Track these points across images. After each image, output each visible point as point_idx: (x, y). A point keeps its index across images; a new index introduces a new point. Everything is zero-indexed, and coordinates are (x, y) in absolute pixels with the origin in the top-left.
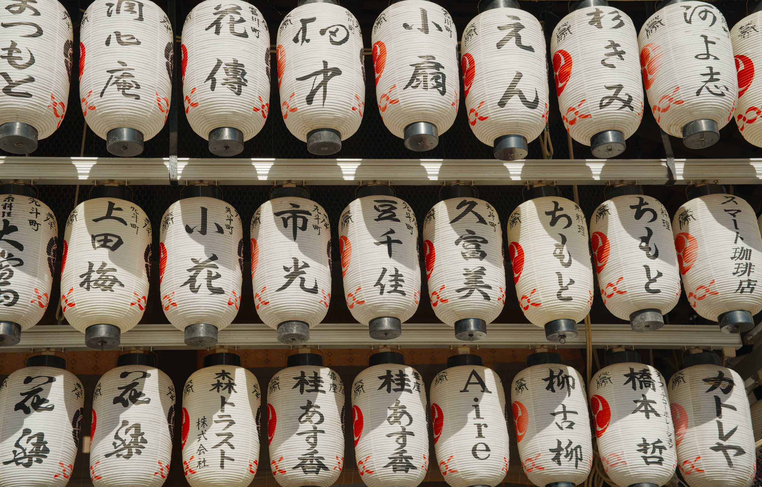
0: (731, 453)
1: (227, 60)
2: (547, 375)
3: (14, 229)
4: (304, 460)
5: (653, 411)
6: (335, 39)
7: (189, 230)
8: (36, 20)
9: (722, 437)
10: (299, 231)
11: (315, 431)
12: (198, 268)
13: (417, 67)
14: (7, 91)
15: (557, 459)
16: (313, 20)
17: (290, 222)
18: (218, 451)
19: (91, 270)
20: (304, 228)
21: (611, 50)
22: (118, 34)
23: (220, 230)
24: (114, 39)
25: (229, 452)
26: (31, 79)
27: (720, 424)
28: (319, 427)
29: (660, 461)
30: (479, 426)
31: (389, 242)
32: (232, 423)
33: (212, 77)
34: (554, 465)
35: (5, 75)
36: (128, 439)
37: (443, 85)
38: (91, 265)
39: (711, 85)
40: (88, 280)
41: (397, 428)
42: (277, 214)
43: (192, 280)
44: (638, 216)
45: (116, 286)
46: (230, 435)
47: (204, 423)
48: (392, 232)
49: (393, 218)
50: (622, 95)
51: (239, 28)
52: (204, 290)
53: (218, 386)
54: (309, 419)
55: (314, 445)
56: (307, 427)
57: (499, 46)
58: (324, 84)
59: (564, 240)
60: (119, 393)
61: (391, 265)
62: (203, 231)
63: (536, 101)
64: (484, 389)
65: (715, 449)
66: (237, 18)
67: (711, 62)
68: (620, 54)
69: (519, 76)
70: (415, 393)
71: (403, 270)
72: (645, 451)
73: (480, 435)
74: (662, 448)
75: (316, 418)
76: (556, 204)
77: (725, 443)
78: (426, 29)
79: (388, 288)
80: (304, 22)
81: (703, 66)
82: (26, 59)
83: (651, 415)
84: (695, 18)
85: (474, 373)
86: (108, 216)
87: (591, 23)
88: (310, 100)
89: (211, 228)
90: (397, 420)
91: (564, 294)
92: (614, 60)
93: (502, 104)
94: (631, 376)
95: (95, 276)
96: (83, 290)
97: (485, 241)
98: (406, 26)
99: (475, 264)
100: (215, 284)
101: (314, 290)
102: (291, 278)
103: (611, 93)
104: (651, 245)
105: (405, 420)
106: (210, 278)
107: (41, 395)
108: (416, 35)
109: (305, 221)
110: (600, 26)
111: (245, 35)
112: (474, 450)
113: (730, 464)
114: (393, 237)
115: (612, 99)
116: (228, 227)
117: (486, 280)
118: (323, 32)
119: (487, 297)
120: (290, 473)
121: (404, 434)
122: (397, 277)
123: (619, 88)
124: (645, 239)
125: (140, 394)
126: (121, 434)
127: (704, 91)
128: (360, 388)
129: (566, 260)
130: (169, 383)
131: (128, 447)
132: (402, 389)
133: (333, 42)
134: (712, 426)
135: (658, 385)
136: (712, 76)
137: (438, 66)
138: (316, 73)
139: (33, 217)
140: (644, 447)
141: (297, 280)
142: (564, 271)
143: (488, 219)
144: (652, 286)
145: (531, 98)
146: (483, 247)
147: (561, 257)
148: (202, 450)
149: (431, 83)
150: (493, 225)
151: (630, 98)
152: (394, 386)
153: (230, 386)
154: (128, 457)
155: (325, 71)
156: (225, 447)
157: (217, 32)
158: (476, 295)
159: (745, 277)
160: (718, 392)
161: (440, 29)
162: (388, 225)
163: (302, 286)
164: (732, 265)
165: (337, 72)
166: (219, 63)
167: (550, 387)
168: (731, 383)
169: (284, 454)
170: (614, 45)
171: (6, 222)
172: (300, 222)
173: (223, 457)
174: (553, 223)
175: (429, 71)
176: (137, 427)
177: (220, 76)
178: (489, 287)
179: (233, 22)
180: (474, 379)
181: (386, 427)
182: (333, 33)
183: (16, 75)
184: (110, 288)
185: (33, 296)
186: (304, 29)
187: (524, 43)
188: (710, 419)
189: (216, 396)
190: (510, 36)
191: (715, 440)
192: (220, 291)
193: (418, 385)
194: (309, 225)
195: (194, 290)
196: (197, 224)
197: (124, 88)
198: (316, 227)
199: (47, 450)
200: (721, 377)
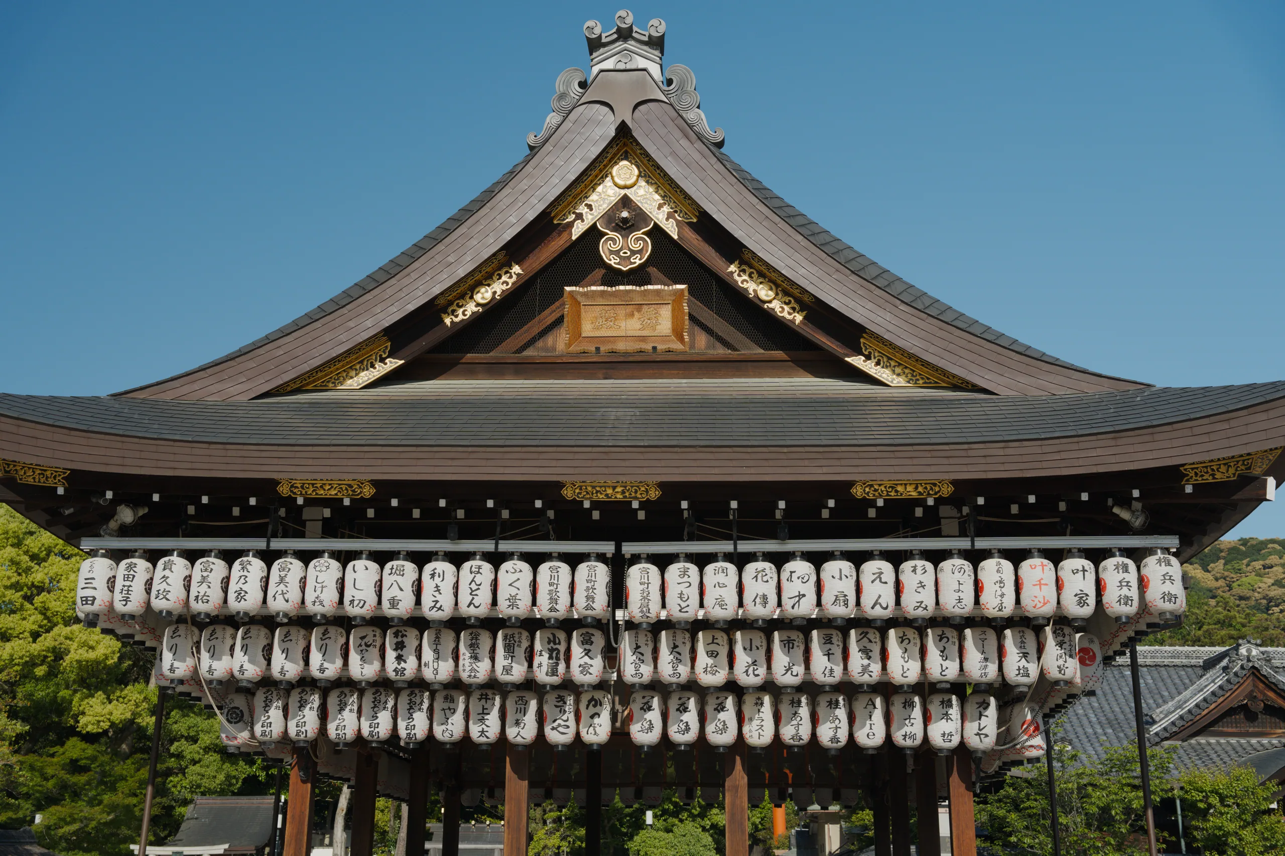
0: (982, 736)
1: (761, 594)
2: (904, 701)
3: (677, 646)
4: (793, 737)
5: (950, 719)
6: (804, 581)
7: (745, 649)
8: (689, 580)
9: (980, 730)
10: (791, 650)
11: (798, 724)
12: (749, 666)
13: (837, 596)
14: (680, 611)
15: (905, 739)
16: (795, 572)
17: (787, 645)
18: (757, 732)
19: (707, 667)
20: (793, 648)
21: (920, 585)
22: (719, 583)
23: (758, 648)
24: (717, 585)
25: (762, 733)
26: (688, 606)
27: (980, 724)
28: (800, 723)
29: (950, 741)
30: (871, 724)
31: (828, 655)
32: (763, 720)
33: (754, 600)
34: (903, 742)
35: (679, 605)
36: (721, 727)
37: (847, 604)
38: (707, 664)
39: (959, 604)
40: (706, 671)
41: (833, 725)
42: (782, 641)
43: (747, 671)
44: (940, 640)
45: (717, 673)
46: (762, 726)
47: (751, 719)
48: (830, 649)
49: (831, 643)
50: (923, 605)
51: (765, 579)
52: (752, 675)
53: (756, 704)
54: (796, 719)
55: (798, 730)
56: (794, 722)
57: (873, 582)
58: (798, 601)
59: (906, 650)
60: (716, 706)
61: (829, 665)
62: (751, 650)
63: (887, 606)
64: (875, 707)
65: (976, 735)
66: (764, 574)
67: (960, 594)
68: (923, 587)
69: (880, 596)
70: (843, 709)
71: (834, 667)
72: (944, 736)
73: (871, 729)
74: (951, 736)
75: (799, 719)
76: (904, 633)
77: (980, 732)
78: (841, 579)
79: (827, 675)
80: (791, 572)
81: (956, 596)
82: (686, 598)
83: (949, 721)
84: (956, 572)
85: (870, 699)
86: (713, 643)
87: (912, 571)
88: (793, 607)
89: (754, 647)
90: (834, 722)
91: (905, 675)
92: (920, 590)
93: (873, 608)
94: (942, 702)
95: (709, 669)
96: (704, 674)
97: (871, 651)
98: (833, 577)
99: (866, 662)
100: (756, 672)
101: (797, 675)
102: (787, 671)
103: (918, 604)
104: (944, 654)
105: (837, 721)
106: (754, 670)
107: (686, 705)
108: (837, 580)
109: (793, 644)
110: (916, 574)
111: (767, 581)
112: (868, 735)
113: (981, 741)
114: (830, 652)
115: (918, 607)
116: (761, 646)
117: (870, 669)
118: (798, 578)
119: (871, 676)
120: (787, 741)
121: (837, 728)
122: (831, 670)
123: (922, 602)
124: (942, 652)
125: (725, 707)
126: (718, 724)
127: (956, 607)
128: (818, 704)
129: (906, 660)
130: (736, 699)
131: (721, 730)
132: (837, 708)
133: (803, 582)
134: (976, 724)
135: (954, 706)
136: (960, 600)
137: (845, 596)
138: (796, 597)
139: (683, 640)
140: (944, 735)
141: (790, 672)
142: (905, 664)
143: (873, 640)
144: (943, 673)
145: (885, 606)
146: (870, 654)
147: (904, 658)
148: (750, 731)
149: (842, 604)
150: (876, 642)
151: (927, 606)
152: (833, 706)
153: (762, 704)
154: (721, 734)
155: (799, 596)
156: (760, 731)
157: (756, 581)
158: (866, 676)
159: (983, 671)
160: (981, 709)
161: (847, 577)
162: (829, 646)
163: (792, 674)
164: (979, 665)
165: (804, 595)
166: (757, 595)
167: (904, 707)
168: (989, 705)
169: (785, 733)
170: (921, 582)
171: (674, 644)
172: (791, 645)
173: (759, 735)
174: (902, 642)
175: (841, 598)
176: (724, 722)
177: (758, 600)
178: (872, 672)
179: (763, 576)
180: (870, 703)
181: (828, 725)
182: (803, 578)
183: (683, 605)
184: (714, 674)
185: (686, 674)
186: (791, 576)
187: (883, 581)
188: (976, 721)
189: (756, 708)
190: (877, 578)
191: (976, 731)
192: (758, 675)
193: (844, 704)
194: (795, 646)
195: (748, 676)
196: (748, 646)
197: (721, 606)
198: (798, 646)
199: (690, 729)
200: (984, 702)
